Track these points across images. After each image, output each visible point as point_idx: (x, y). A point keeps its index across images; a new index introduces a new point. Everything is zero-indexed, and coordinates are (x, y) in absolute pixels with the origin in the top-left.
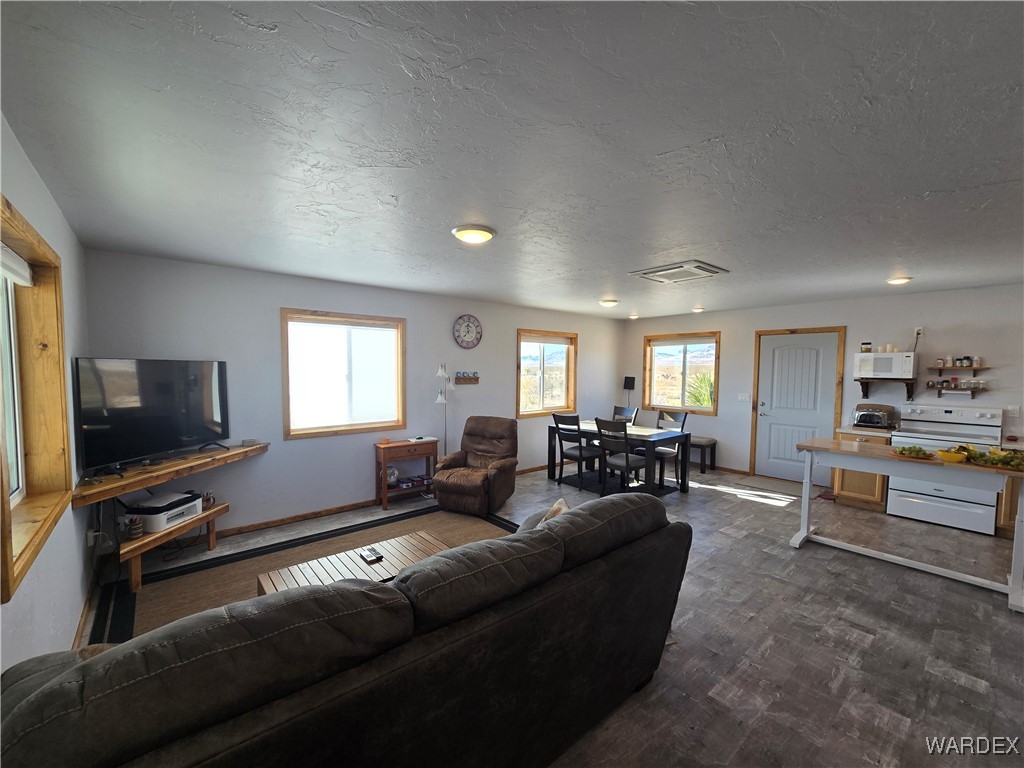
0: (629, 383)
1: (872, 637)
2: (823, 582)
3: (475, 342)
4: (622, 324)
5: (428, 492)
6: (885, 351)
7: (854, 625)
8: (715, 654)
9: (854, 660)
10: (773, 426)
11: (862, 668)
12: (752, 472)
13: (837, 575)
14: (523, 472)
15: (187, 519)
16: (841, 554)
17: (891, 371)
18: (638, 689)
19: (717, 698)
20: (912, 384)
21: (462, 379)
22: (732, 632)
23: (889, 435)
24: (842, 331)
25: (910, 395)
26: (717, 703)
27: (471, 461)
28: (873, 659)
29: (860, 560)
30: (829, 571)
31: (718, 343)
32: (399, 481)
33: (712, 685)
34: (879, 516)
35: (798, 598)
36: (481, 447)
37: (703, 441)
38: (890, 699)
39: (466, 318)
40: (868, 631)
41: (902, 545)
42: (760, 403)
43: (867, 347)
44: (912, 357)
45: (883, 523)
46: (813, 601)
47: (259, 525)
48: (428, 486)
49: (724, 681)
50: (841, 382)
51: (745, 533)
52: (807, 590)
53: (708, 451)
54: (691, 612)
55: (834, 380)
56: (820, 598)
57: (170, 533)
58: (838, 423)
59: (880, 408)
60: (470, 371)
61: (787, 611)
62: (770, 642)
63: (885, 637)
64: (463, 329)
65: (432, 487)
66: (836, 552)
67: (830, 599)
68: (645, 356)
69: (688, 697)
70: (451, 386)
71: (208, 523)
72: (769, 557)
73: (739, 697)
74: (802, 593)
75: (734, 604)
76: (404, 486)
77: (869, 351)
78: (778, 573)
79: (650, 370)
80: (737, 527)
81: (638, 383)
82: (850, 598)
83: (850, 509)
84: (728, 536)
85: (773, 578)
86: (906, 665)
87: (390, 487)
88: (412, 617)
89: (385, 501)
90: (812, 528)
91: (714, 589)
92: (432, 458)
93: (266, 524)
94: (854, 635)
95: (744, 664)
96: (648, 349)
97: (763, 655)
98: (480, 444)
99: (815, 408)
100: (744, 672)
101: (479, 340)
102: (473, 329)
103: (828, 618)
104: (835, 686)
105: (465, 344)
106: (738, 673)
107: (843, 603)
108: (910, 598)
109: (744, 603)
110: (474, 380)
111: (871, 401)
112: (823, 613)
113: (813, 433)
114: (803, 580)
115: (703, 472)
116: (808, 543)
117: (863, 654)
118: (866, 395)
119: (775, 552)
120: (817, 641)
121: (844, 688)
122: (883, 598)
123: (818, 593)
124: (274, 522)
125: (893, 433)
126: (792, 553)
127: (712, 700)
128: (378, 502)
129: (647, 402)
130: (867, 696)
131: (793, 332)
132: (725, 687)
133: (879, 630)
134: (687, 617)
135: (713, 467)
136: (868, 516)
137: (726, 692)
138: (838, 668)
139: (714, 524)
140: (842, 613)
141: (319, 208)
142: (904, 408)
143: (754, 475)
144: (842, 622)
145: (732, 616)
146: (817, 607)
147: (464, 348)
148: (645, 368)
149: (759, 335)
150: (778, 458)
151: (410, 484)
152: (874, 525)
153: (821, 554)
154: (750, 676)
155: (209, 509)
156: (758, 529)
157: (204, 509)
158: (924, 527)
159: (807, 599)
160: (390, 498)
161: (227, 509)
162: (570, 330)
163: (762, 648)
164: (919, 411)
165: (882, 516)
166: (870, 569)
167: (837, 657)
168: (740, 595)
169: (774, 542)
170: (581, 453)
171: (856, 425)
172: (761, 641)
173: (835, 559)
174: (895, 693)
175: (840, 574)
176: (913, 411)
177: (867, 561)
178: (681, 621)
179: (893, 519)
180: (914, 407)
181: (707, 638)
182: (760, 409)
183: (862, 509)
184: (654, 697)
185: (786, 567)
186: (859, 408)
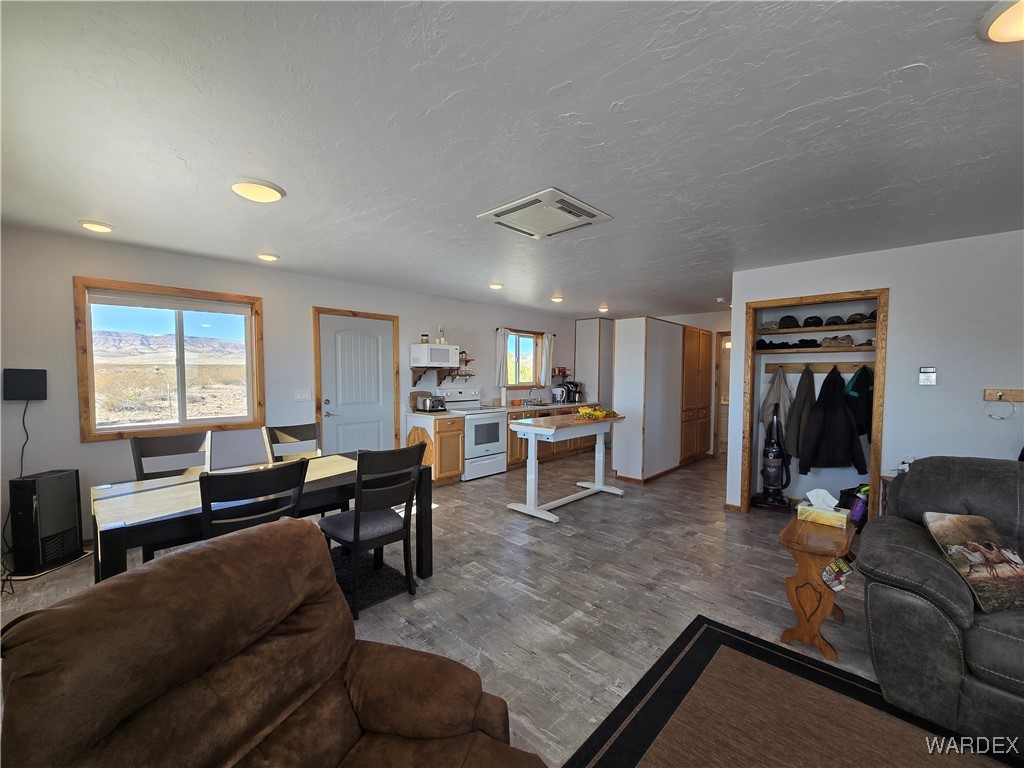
0: (28, 384)
6: (440, 343)
10: (340, 428)
17: (448, 361)
24: (393, 319)
25: (440, 383)
42: (323, 401)
43: (425, 338)
44: (460, 351)
50: (397, 374)
55: (392, 372)
59: (424, 393)
68: (81, 321)
77: (427, 342)
99: (378, 401)
111: (418, 388)
113: (379, 427)
118: (415, 384)
131: (355, 314)
142: (441, 392)
149: (317, 313)
180: (444, 391)
182: (325, 408)
186: (412, 396)
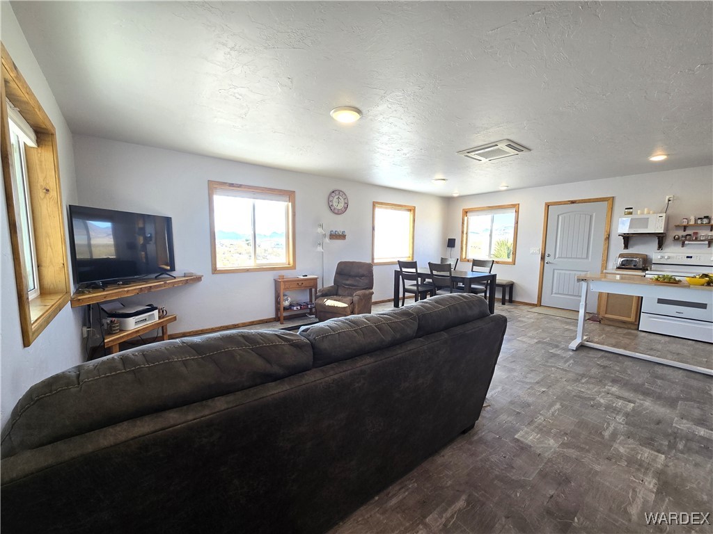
0: (451, 243)
1: (632, 405)
2: (594, 371)
3: (343, 209)
4: (448, 201)
5: (311, 313)
6: (642, 213)
7: (619, 397)
8: (518, 413)
9: (620, 419)
10: (556, 271)
11: (626, 423)
12: (539, 304)
13: (605, 367)
14: (376, 303)
15: (149, 323)
16: (607, 354)
17: (647, 227)
18: (464, 432)
19: (521, 439)
20: (663, 237)
21: (335, 236)
22: (530, 400)
23: (644, 274)
24: (611, 201)
25: (660, 246)
26: (522, 443)
27: (340, 292)
28: (634, 419)
29: (620, 358)
30: (598, 365)
31: (517, 212)
32: (291, 305)
33: (518, 431)
34: (633, 331)
35: (577, 381)
36: (348, 282)
37: (504, 283)
38: (649, 442)
39: (337, 193)
40: (630, 401)
41: (651, 349)
42: (546, 255)
43: (629, 212)
44: (664, 218)
45: (636, 336)
46: (587, 382)
47: (197, 331)
48: (311, 309)
49: (526, 429)
50: (608, 238)
51: (536, 341)
52: (583, 376)
53: (507, 290)
54: (500, 387)
55: (603, 237)
56: (593, 381)
57: (138, 331)
58: (605, 266)
59: (637, 255)
60: (340, 230)
61: (569, 388)
62: (558, 406)
63: (642, 405)
64: (335, 199)
65: (314, 310)
66: (603, 353)
67: (600, 381)
68: (463, 223)
69: (500, 438)
70: (327, 240)
71: (163, 327)
72: (554, 355)
73: (538, 439)
74: (580, 378)
75: (530, 383)
76: (295, 308)
77: (631, 213)
78: (561, 364)
79: (467, 233)
80: (529, 337)
81: (458, 243)
82: (615, 381)
83: (612, 327)
84: (524, 342)
85: (558, 368)
86: (659, 422)
87: (285, 309)
88: (312, 353)
89: (282, 318)
90: (585, 338)
91: (515, 374)
92: (313, 290)
93: (201, 331)
94: (620, 403)
95: (540, 419)
96: (466, 218)
97: (553, 415)
98: (347, 280)
99: (587, 257)
100: (540, 424)
101: (346, 208)
102: (342, 200)
103: (600, 392)
104: (607, 434)
105: (336, 211)
106: (536, 424)
107: (610, 384)
108: (659, 382)
109: (537, 383)
110: (343, 237)
111: (630, 251)
112: (595, 390)
114: (580, 370)
115: (503, 304)
116: (581, 347)
117: (627, 415)
118: (626, 247)
119: (558, 352)
120: (592, 406)
121: (614, 436)
122: (640, 381)
123: (591, 377)
124: (207, 330)
125: (647, 272)
126: (571, 353)
127: (518, 440)
128: (277, 319)
129: (464, 257)
130: (631, 441)
131: (573, 202)
132: (527, 433)
133: (638, 401)
134: (497, 390)
135: (511, 301)
136: (626, 331)
137: (529, 436)
138: (609, 424)
139: (513, 335)
140: (609, 390)
141: (236, 91)
142: (655, 255)
143: (541, 306)
144: (609, 395)
145: (529, 390)
146: (591, 386)
147: (336, 213)
148: (463, 232)
149: (548, 206)
150: (558, 294)
151: (299, 307)
152: (630, 337)
153: (592, 354)
154: (545, 427)
155: (163, 317)
156: (546, 338)
157: (160, 318)
158: (667, 339)
159: (583, 381)
160: (284, 317)
161: (175, 319)
162: (410, 204)
163: (552, 410)
164: (666, 257)
165: (636, 332)
166: (628, 363)
167: (608, 417)
168: (533, 378)
169: (557, 346)
170: (418, 288)
171: (618, 268)
172: (551, 405)
173: (602, 357)
174: (652, 439)
175: (607, 366)
176: (662, 257)
177: (625, 358)
178: (493, 392)
179: (644, 334)
180: (662, 254)
181: (512, 403)
182: (547, 259)
183: (621, 328)
184: (476, 438)
185: (566, 361)
186: (621, 256)
